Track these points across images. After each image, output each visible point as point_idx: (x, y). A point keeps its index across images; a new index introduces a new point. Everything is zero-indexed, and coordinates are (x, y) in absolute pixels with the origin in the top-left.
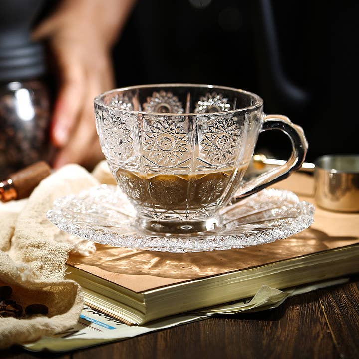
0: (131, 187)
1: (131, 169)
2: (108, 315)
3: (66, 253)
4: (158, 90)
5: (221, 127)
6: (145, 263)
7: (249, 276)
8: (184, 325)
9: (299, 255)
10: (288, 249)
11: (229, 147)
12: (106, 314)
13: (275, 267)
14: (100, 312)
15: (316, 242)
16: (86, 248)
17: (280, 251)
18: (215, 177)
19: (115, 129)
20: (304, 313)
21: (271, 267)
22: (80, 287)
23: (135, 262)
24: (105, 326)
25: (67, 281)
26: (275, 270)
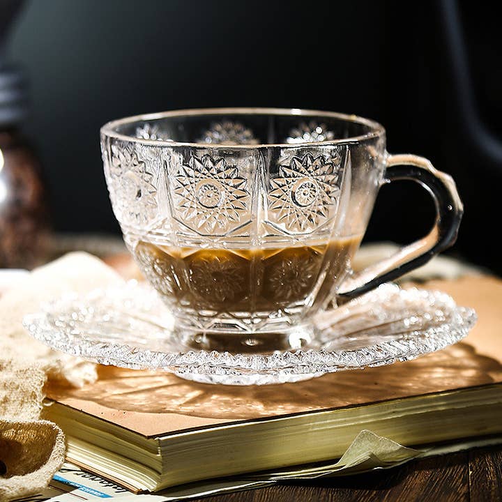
0: (158, 274)
1: (157, 241)
2: (106, 479)
3: (44, 373)
4: (219, 119)
5: (303, 169)
6: (176, 398)
7: (347, 419)
8: (226, 494)
9: (440, 391)
10: (425, 382)
11: (318, 202)
12: (103, 478)
13: (396, 407)
14: (92, 474)
15: (477, 373)
16: (81, 375)
17: (410, 384)
18: (296, 255)
19: (130, 172)
20: (435, 480)
21: (388, 408)
22: (61, 433)
23: (160, 396)
24: (95, 493)
25: (42, 422)
26: (394, 412)
